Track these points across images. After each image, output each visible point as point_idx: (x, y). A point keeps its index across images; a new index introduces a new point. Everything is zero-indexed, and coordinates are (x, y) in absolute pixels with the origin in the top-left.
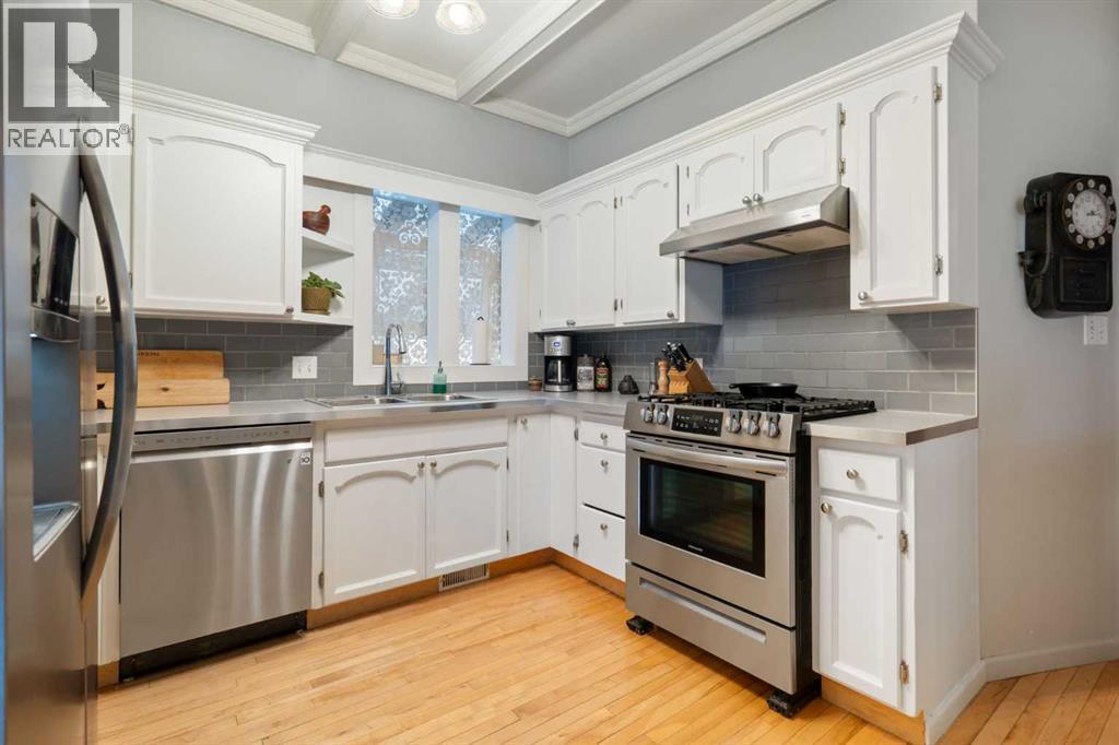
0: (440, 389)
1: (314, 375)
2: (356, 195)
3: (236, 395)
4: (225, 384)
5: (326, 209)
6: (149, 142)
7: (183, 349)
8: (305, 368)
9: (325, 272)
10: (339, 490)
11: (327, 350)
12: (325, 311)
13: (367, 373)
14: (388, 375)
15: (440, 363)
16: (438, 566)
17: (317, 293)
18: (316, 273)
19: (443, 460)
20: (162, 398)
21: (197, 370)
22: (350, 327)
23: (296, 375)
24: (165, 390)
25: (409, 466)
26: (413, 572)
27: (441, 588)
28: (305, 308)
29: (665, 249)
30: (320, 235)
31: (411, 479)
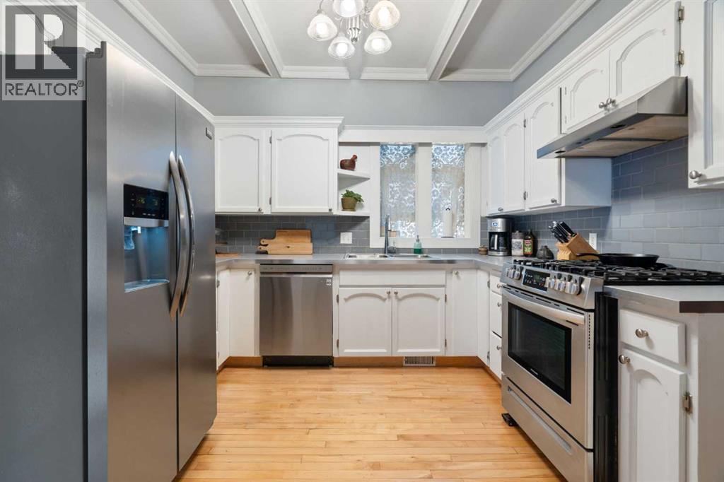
0: (418, 251)
1: (350, 242)
2: (371, 147)
3: (315, 251)
4: (311, 246)
5: (355, 157)
6: (277, 141)
7: (295, 229)
8: (346, 238)
9: (355, 189)
10: (346, 300)
11: (357, 230)
12: (353, 209)
13: (377, 241)
14: (387, 243)
15: (418, 236)
16: (399, 351)
17: (351, 200)
18: (350, 190)
19: (402, 292)
20: (287, 251)
21: (300, 239)
22: (369, 217)
23: (342, 242)
24: (288, 247)
25: (382, 292)
26: (385, 351)
27: (404, 364)
28: (344, 209)
29: (542, 153)
30: (352, 172)
31: (384, 300)
